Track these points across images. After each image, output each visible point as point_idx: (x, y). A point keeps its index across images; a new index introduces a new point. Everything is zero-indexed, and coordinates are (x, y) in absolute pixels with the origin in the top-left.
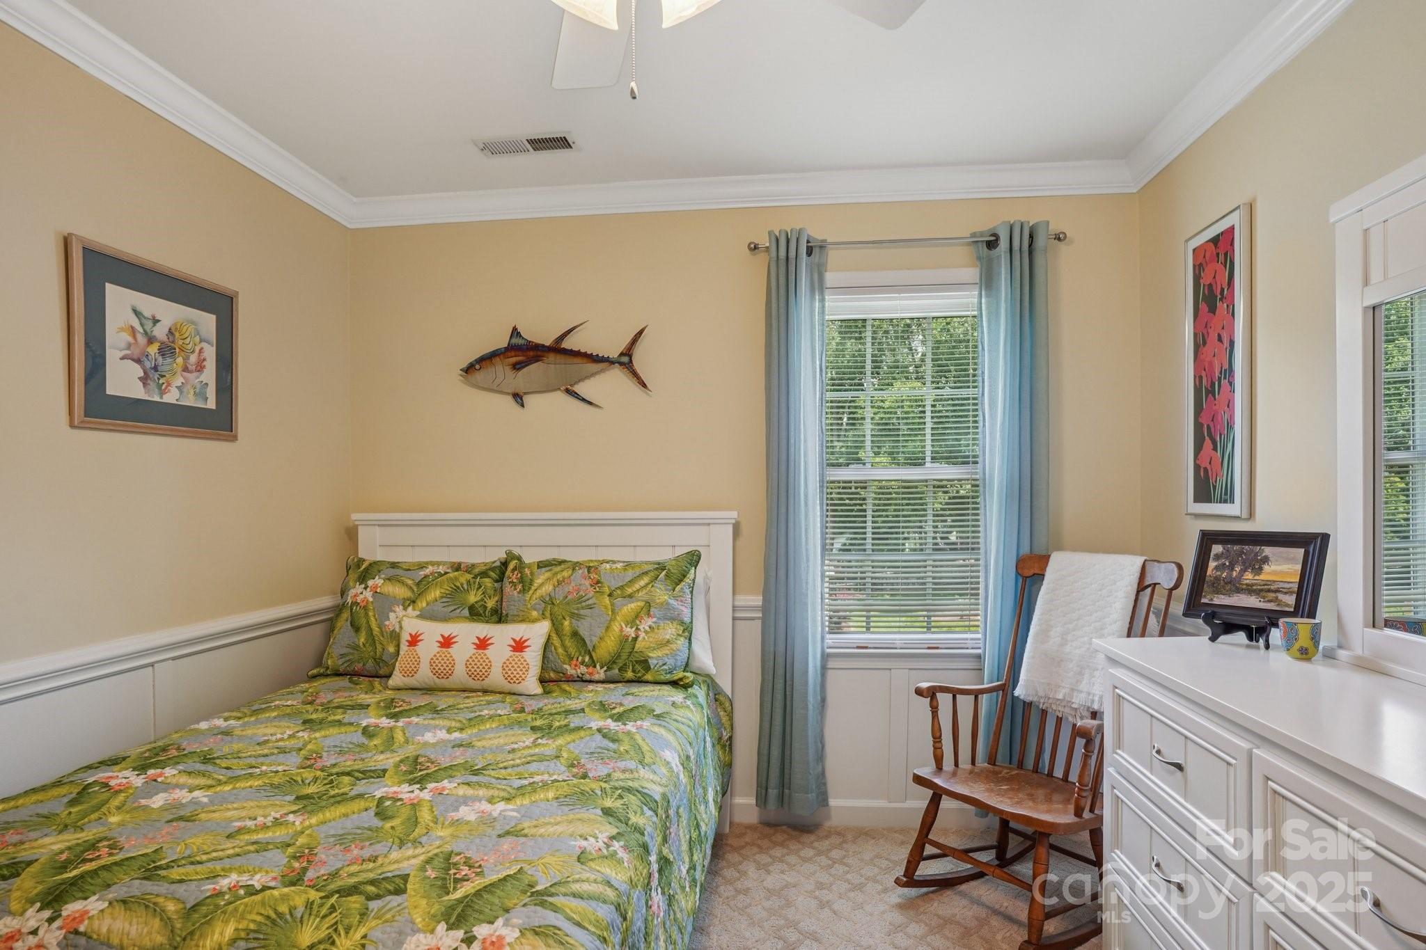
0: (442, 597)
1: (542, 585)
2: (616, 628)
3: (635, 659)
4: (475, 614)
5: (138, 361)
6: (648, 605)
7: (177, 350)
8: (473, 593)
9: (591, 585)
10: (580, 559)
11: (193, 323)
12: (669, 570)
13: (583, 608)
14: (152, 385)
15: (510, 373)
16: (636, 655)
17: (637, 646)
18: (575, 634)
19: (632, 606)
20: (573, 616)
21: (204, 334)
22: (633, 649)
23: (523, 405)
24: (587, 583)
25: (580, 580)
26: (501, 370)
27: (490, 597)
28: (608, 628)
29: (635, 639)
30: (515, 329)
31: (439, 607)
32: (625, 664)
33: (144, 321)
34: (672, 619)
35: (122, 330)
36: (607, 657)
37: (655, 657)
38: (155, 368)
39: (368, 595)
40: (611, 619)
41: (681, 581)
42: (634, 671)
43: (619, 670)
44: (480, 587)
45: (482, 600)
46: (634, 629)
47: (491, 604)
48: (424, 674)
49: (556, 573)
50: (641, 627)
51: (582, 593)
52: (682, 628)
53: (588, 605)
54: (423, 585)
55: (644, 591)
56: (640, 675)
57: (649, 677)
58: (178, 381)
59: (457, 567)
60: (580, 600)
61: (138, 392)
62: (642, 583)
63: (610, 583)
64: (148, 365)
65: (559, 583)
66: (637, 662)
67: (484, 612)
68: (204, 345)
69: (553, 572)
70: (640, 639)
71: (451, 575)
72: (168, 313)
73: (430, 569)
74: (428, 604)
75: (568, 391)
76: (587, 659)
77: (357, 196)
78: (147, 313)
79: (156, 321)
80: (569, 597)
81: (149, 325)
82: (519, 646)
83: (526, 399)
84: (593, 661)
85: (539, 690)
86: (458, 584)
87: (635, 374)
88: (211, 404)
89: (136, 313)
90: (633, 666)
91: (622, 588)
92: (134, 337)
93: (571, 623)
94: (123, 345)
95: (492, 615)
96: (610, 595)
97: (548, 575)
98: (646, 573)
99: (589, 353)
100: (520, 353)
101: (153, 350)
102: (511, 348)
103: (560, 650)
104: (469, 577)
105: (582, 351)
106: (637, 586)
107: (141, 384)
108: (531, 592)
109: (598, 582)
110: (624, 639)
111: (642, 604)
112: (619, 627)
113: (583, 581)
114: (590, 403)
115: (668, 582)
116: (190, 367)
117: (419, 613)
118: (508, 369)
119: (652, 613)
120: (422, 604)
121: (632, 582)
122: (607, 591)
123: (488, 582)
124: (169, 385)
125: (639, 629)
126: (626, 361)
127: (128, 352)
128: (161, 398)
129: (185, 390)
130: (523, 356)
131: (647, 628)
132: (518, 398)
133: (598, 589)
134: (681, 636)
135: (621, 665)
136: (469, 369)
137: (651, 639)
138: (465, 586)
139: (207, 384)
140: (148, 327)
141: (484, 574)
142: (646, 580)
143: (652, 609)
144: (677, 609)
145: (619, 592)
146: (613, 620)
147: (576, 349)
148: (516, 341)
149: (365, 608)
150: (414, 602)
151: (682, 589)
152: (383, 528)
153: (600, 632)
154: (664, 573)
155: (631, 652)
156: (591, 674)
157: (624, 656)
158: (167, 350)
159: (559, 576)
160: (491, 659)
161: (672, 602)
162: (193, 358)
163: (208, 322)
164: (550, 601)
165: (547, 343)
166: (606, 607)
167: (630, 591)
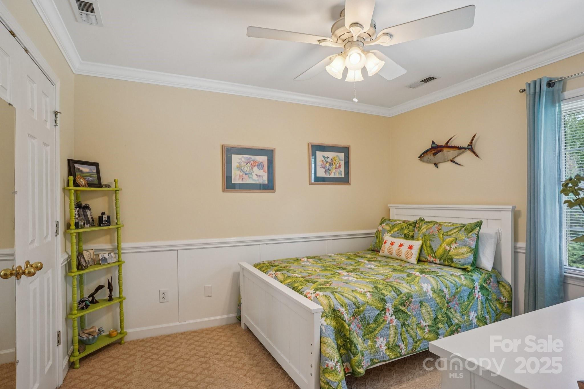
0: (397, 231)
1: (423, 229)
2: (443, 246)
3: (448, 258)
4: (406, 237)
5: (324, 168)
6: (456, 239)
7: (334, 164)
8: (406, 230)
9: (438, 230)
10: (438, 221)
11: (338, 156)
12: (466, 227)
13: (434, 238)
14: (327, 173)
15: (432, 157)
16: (449, 256)
17: (450, 253)
18: (430, 246)
19: (450, 239)
20: (431, 240)
21: (341, 159)
22: (448, 254)
23: (437, 167)
24: (436, 229)
25: (435, 228)
26: (430, 156)
27: (411, 232)
28: (441, 245)
29: (449, 251)
30: (433, 141)
31: (396, 234)
32: (445, 259)
33: (325, 158)
34: (465, 246)
35: (320, 161)
36: (439, 256)
37: (456, 258)
38: (328, 169)
39: (381, 228)
40: (442, 243)
41: (471, 232)
42: (448, 262)
43: (443, 261)
44: (408, 228)
45: (408, 232)
46: (449, 247)
47: (411, 234)
48: (386, 253)
49: (429, 225)
50: (452, 247)
51: (434, 233)
52: (470, 250)
53: (435, 237)
54: (393, 226)
55: (455, 234)
56: (450, 264)
57: (453, 265)
58: (334, 171)
59: (404, 222)
60: (433, 235)
61: (324, 175)
62: (455, 231)
63: (444, 230)
64: (326, 168)
65: (428, 229)
66: (449, 259)
67: (409, 237)
68: (341, 161)
69: (428, 225)
70: (451, 251)
71: (402, 224)
72: (331, 155)
73: (397, 222)
74: (393, 232)
75: (452, 161)
76: (434, 255)
77: (389, 108)
78: (326, 156)
79: (328, 158)
80: (430, 234)
81: (326, 159)
82: (411, 247)
83: (439, 165)
84: (435, 256)
85: (416, 263)
86: (403, 227)
87: (474, 152)
88: (343, 176)
89: (323, 157)
90: (448, 260)
91: (447, 232)
92: (323, 163)
93: (430, 242)
94: (320, 165)
95: (411, 238)
96: (443, 234)
97: (426, 226)
98: (457, 228)
99: (457, 146)
100: (435, 149)
101: (328, 165)
102: (432, 148)
103: (426, 251)
104: (406, 225)
105: (455, 146)
106: (453, 232)
107: (324, 173)
108: (420, 231)
109: (440, 229)
110: (445, 250)
111: (454, 239)
112: (445, 246)
113: (435, 229)
114: (459, 165)
115: (465, 232)
116: (337, 167)
117: (391, 235)
118: (432, 155)
119: (457, 242)
120: (392, 232)
121: (451, 230)
122: (442, 232)
123: (411, 227)
124: (331, 172)
125: (451, 248)
126: (471, 148)
127: (322, 166)
128: (330, 176)
129: (336, 173)
130: (436, 150)
131: (454, 247)
132: (436, 165)
133: (439, 232)
134: (469, 252)
135: (444, 259)
136: (420, 157)
137: (455, 252)
138: (404, 228)
139: (342, 171)
140: (326, 160)
141: (410, 225)
142: (456, 230)
143: (457, 241)
144: (469, 242)
145: (446, 233)
146: (443, 243)
147: (453, 145)
148: (434, 145)
149: (380, 232)
150: (390, 231)
151: (471, 235)
152: (396, 209)
153: (438, 246)
154: (464, 228)
155: (447, 255)
156: (435, 261)
157: (445, 256)
158: (331, 164)
159: (429, 227)
160: (402, 250)
161: (467, 240)
162: (338, 165)
163: (342, 155)
164: (424, 235)
165: (443, 145)
166: (441, 238)
167: (450, 233)
